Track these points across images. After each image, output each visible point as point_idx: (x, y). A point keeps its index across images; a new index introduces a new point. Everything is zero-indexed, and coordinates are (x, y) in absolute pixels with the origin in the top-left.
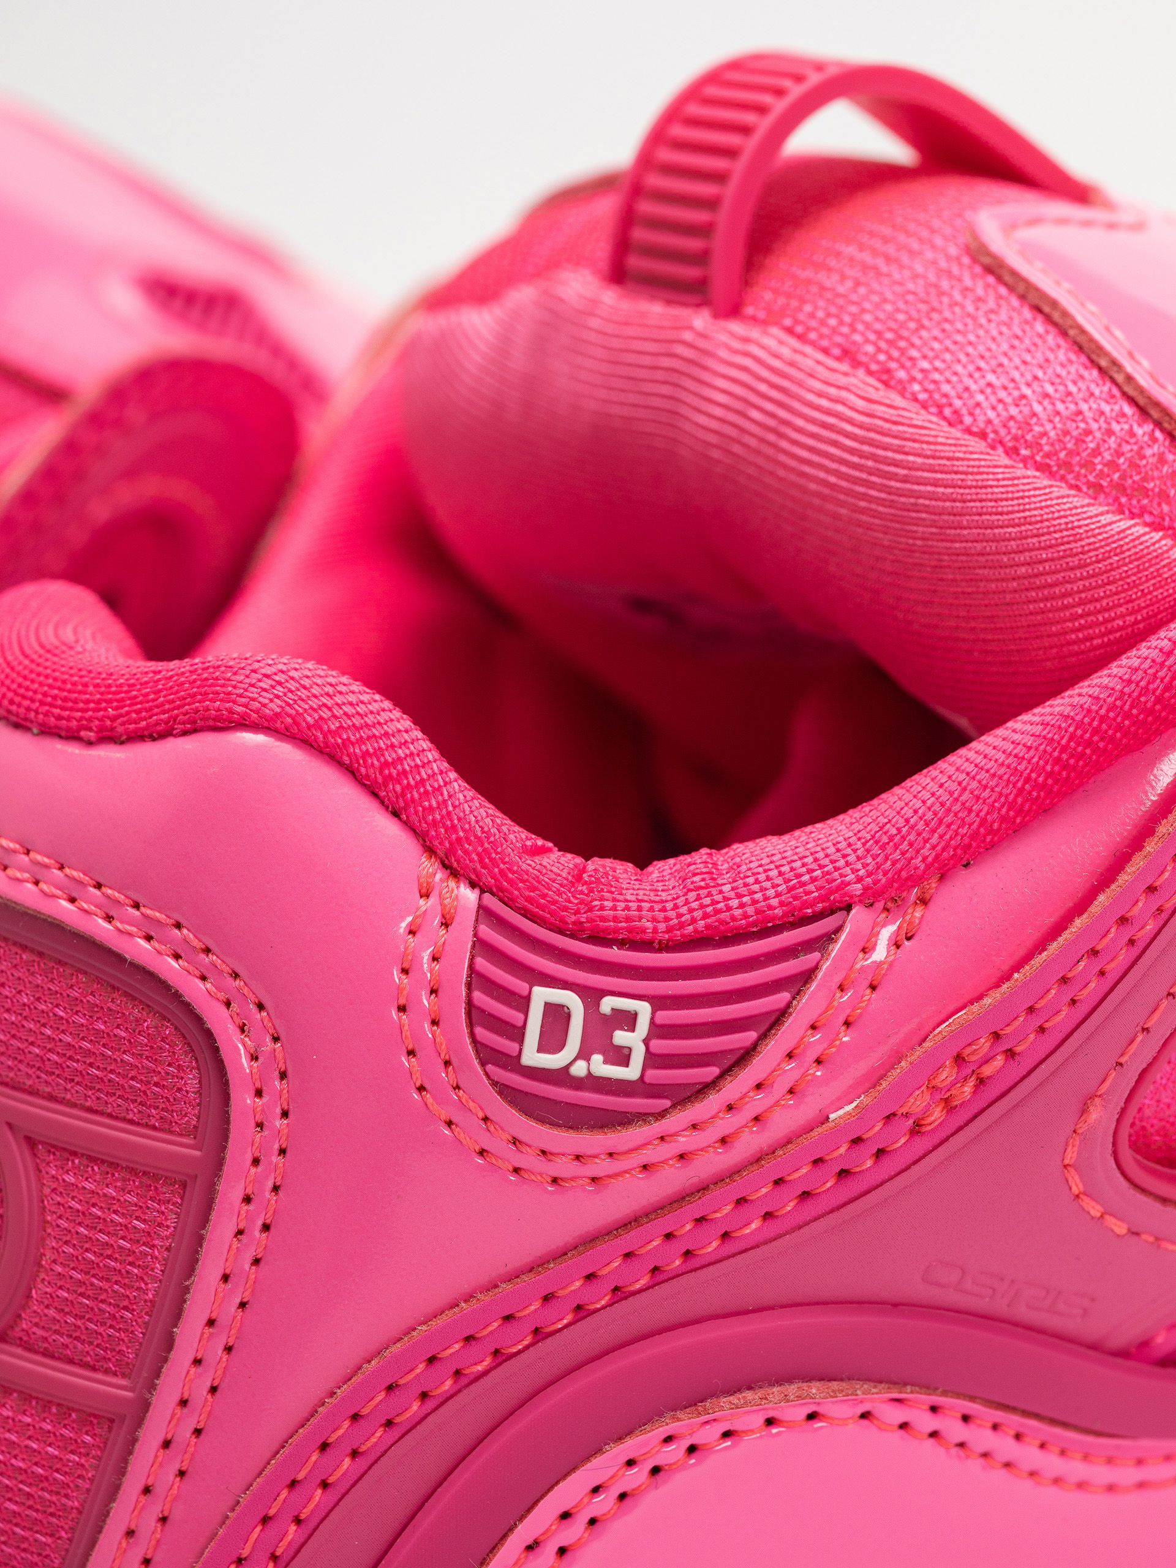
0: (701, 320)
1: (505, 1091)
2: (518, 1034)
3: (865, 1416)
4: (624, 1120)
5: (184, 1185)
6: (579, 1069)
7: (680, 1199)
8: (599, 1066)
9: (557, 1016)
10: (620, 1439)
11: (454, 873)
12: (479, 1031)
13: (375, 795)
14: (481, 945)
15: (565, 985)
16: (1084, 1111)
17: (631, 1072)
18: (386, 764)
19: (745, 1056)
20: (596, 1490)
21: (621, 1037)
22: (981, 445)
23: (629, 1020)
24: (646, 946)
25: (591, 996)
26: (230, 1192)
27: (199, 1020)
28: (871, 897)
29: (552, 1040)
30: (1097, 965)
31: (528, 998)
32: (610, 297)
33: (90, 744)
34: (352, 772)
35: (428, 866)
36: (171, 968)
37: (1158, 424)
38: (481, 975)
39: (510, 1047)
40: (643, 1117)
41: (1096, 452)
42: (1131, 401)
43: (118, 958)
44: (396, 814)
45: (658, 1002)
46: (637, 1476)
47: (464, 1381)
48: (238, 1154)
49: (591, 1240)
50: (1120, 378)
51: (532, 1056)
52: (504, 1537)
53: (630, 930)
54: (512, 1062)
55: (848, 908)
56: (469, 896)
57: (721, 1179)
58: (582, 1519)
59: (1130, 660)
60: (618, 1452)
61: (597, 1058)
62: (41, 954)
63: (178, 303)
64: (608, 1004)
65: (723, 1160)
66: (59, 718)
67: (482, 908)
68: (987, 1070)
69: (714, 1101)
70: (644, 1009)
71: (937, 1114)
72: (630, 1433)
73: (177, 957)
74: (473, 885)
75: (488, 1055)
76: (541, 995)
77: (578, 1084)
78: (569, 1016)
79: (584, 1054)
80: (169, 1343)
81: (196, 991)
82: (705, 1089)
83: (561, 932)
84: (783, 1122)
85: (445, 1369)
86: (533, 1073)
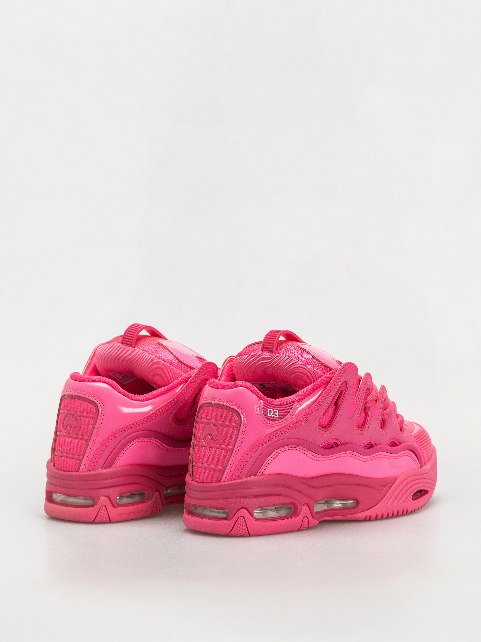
0: (273, 354)
1: (266, 418)
2: (267, 413)
3: (296, 450)
4: (277, 420)
5: (237, 428)
6: (272, 416)
7: (281, 428)
8: (274, 416)
9: (270, 411)
10: (276, 450)
11: (260, 399)
12: (264, 412)
13: (253, 393)
14: (264, 405)
15: (271, 409)
16: (316, 420)
17: (277, 416)
18: (254, 390)
19: (287, 415)
20: (271, 458)
21: (276, 413)
22: (302, 363)
23: (277, 412)
24: (277, 405)
25: (273, 410)
26: (242, 428)
27: (238, 413)
28: (297, 401)
29: (270, 413)
30: (317, 406)
31: (268, 410)
32: (262, 352)
33: (226, 389)
34: (251, 390)
35: (258, 399)
36: (235, 408)
37: (318, 361)
38: (264, 408)
39: (267, 414)
40: (278, 420)
41: (313, 363)
42: (315, 359)
43: (230, 408)
44: (255, 394)
45: (279, 410)
46: (277, 454)
47: (262, 445)
48: (242, 425)
49: (277, 430)
50: (314, 357)
51: (268, 415)
52: (267, 459)
53: (276, 404)
54: (267, 415)
55: (295, 402)
56: (262, 401)
57: (284, 426)
58: (281, 451)
59: (315, 382)
60: (276, 451)
61: (274, 415)
62: (222, 408)
63: (199, 359)
64: (275, 410)
65: (285, 424)
66: (222, 387)
67: (263, 402)
68: (307, 416)
69: (284, 419)
70: (278, 411)
71: (303, 420)
72: (277, 449)
73: (236, 407)
74: (262, 400)
75: (265, 415)
76: (269, 409)
77: (272, 417)
78: (271, 411)
79: (273, 415)
80: (236, 442)
81: (238, 410)
82: (284, 418)
83: (270, 404)
84: (290, 422)
85: (261, 444)
86: (268, 416)
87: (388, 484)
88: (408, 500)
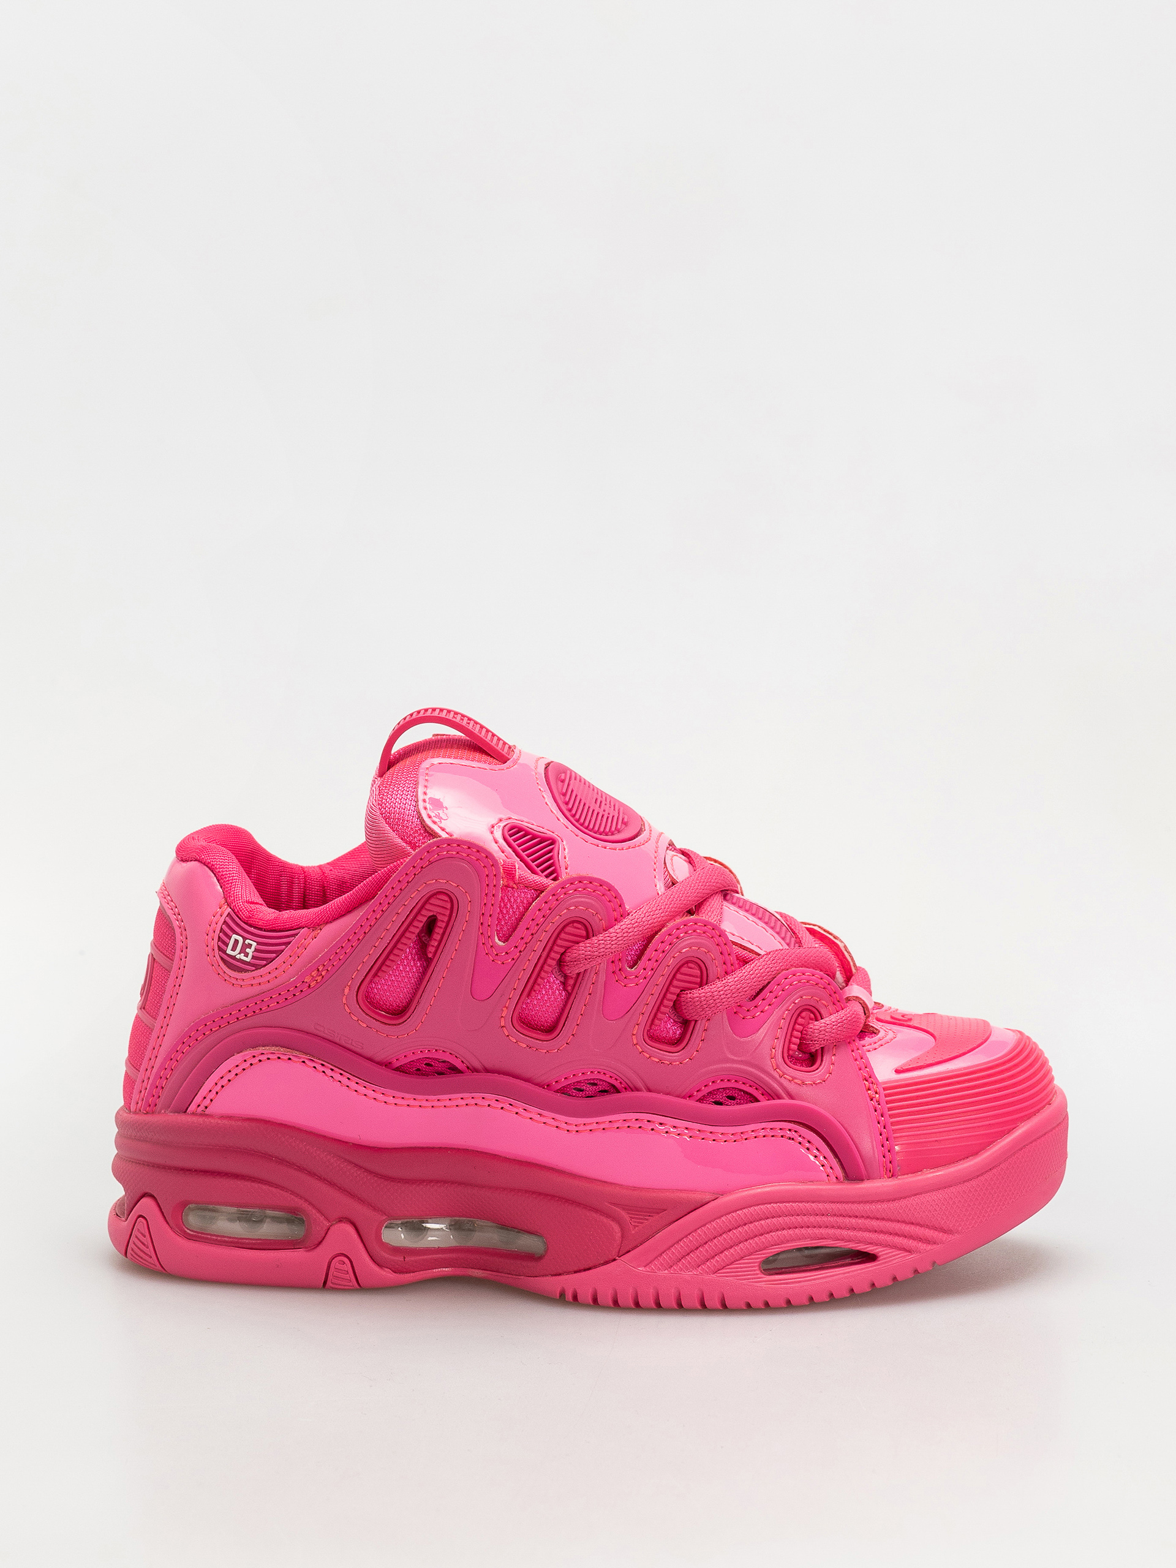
1: (222, 958)
2: (227, 945)
4: (244, 971)
6: (238, 957)
7: (259, 994)
8: (242, 956)
9: (236, 942)
10: (243, 1053)
11: (227, 903)
12: (220, 943)
13: (219, 882)
14: (226, 922)
15: (240, 935)
17: (248, 959)
19: (273, 960)
21: (248, 950)
23: (250, 946)
24: (260, 929)
25: (245, 939)
28: (310, 926)
29: (234, 948)
31: (231, 937)
35: (223, 901)
38: (223, 930)
39: (225, 948)
40: (249, 971)
44: (222, 887)
45: (258, 943)
47: (211, 1032)
51: (229, 951)
53: (258, 925)
54: (224, 952)
55: (303, 928)
56: (227, 910)
57: (267, 991)
60: (242, 1056)
61: (243, 954)
64: (247, 941)
65: (267, 986)
67: (229, 913)
68: (323, 974)
69: (266, 969)
70: (255, 944)
71: (313, 984)
72: (245, 1051)
74: (229, 907)
75: (220, 949)
76: (235, 937)
77: (237, 960)
78: (239, 943)
79: (240, 953)
82: (262, 966)
83: (245, 922)
84: (280, 979)
85: (208, 1028)
86: (229, 956)
87: (665, 1210)
88: (737, 1268)
